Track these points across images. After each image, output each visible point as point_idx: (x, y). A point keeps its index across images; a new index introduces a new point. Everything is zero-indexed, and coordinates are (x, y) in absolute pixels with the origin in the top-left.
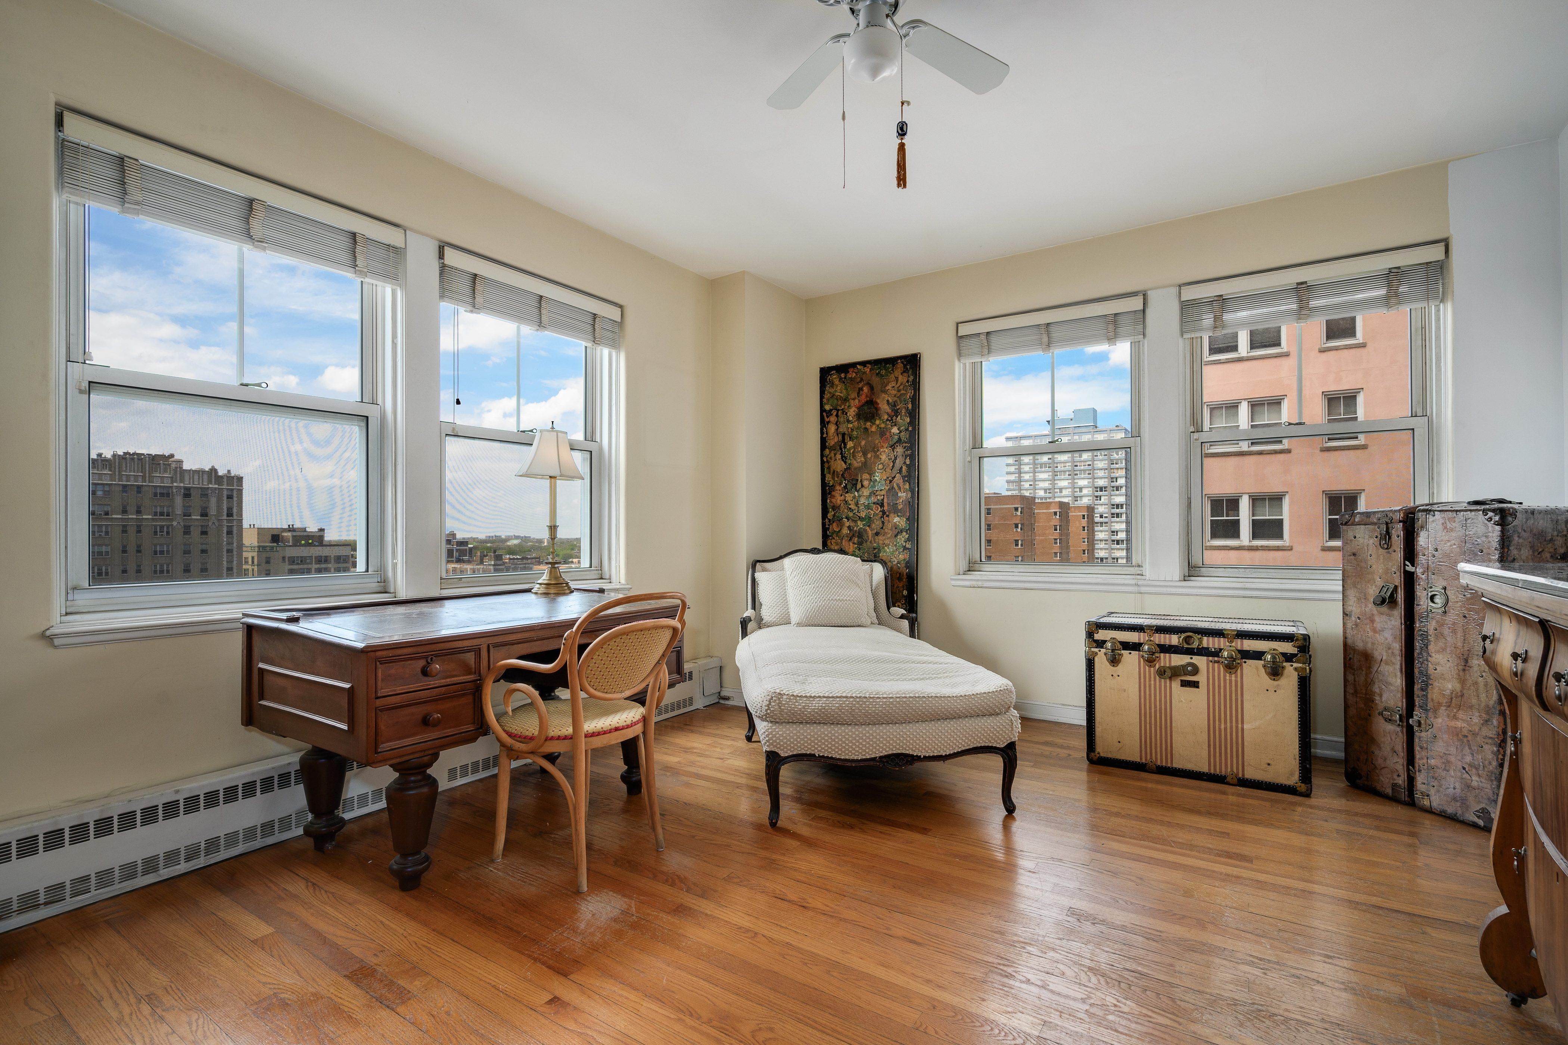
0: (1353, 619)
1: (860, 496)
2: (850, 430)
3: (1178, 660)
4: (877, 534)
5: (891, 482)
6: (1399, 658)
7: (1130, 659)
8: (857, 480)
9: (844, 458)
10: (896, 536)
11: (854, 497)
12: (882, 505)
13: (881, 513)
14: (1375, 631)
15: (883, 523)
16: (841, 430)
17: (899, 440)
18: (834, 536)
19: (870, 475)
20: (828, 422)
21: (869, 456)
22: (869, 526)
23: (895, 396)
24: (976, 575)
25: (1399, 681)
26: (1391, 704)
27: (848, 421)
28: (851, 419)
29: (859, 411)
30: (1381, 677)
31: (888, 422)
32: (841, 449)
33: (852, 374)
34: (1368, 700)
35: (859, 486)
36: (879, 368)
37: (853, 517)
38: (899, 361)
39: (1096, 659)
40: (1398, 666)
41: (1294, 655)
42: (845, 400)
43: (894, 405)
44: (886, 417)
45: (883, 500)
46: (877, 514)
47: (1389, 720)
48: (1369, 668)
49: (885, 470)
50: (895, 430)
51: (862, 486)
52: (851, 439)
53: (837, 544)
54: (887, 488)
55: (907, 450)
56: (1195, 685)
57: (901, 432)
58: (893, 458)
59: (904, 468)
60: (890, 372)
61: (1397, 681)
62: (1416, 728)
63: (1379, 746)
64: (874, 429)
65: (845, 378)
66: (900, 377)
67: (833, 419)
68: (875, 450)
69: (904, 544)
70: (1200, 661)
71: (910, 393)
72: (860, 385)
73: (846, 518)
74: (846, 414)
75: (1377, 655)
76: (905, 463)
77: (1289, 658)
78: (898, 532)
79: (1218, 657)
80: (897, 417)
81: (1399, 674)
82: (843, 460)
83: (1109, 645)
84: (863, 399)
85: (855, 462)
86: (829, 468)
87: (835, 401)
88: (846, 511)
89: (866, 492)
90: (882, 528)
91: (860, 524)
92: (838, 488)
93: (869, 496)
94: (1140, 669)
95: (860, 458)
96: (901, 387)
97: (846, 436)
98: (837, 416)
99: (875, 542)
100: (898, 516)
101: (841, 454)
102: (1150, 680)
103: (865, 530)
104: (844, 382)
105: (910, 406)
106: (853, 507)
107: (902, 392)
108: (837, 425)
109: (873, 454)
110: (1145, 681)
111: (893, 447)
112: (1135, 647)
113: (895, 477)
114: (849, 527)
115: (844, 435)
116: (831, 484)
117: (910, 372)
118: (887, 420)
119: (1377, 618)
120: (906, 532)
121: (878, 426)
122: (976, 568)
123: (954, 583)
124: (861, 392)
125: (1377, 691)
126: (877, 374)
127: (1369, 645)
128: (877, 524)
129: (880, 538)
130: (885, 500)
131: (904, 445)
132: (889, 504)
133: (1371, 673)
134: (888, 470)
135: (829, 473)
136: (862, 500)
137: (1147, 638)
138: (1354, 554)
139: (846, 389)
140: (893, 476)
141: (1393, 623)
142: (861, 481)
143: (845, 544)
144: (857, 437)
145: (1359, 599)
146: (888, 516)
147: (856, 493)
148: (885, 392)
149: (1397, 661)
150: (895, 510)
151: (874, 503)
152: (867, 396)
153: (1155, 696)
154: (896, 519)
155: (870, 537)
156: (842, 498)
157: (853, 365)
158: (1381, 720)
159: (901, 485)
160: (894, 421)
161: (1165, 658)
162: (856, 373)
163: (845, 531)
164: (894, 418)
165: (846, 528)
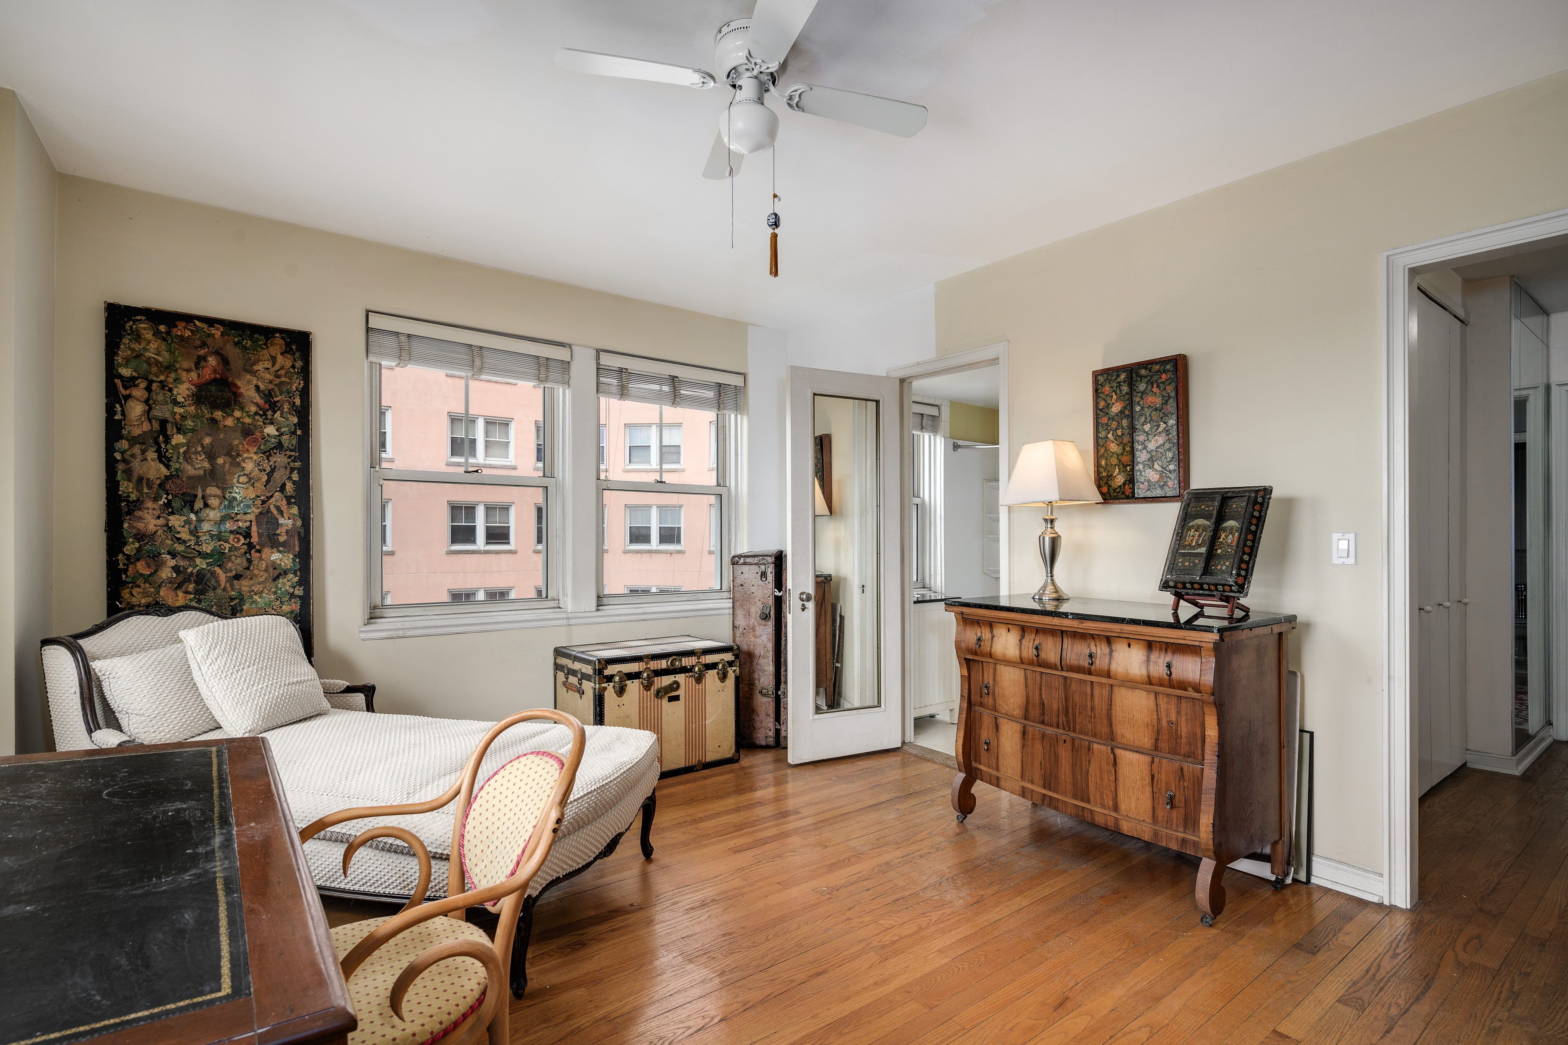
0: (741, 630)
1: (200, 521)
2: (178, 417)
3: (667, 680)
4: (238, 577)
5: (264, 502)
6: (771, 653)
7: (633, 686)
8: (196, 496)
9: (163, 459)
10: (275, 579)
11: (188, 522)
12: (247, 535)
13: (245, 547)
14: (755, 637)
15: (250, 561)
16: (157, 412)
17: (280, 446)
18: (140, 582)
19: (223, 490)
20: (128, 397)
21: (220, 461)
22: (219, 566)
23: (271, 382)
24: (381, 624)
25: (771, 668)
26: (766, 683)
27: (175, 403)
28: (180, 399)
29: (200, 391)
30: (759, 667)
31: (257, 417)
32: (157, 443)
33: (181, 330)
34: (751, 684)
35: (199, 504)
36: (241, 336)
37: (184, 551)
38: (277, 335)
39: (606, 693)
40: (771, 658)
41: (733, 662)
42: (169, 368)
43: (268, 396)
44: (253, 409)
45: (249, 528)
46: (237, 549)
47: (765, 695)
48: (751, 662)
49: (253, 485)
50: (271, 430)
51: (206, 505)
52: (179, 430)
53: (145, 594)
54: (257, 511)
55: (294, 461)
56: (677, 698)
57: (282, 434)
58: (268, 469)
59: (289, 486)
60: (260, 346)
61: (770, 668)
62: (782, 697)
63: (758, 714)
64: (229, 422)
65: (168, 333)
66: (280, 359)
67: (139, 392)
68: (234, 455)
69: (291, 590)
70: (681, 678)
71: (297, 384)
72: (202, 352)
73: (169, 553)
74: (170, 390)
75: (757, 652)
76: (290, 478)
77: (731, 664)
78: (280, 574)
79: (692, 672)
80: (275, 412)
81: (771, 663)
82: (161, 462)
83: (617, 679)
84: (208, 374)
85: (189, 467)
86: (128, 472)
87: (145, 365)
88: (169, 542)
89: (214, 515)
90: (248, 568)
91: (201, 563)
92: (149, 504)
93: (223, 519)
94: (640, 694)
95: (201, 463)
96: (282, 372)
97: (169, 426)
98: (148, 389)
99: (233, 589)
100: (279, 551)
101: (158, 451)
102: (647, 703)
103: (213, 573)
104: (165, 340)
105: (298, 401)
106: (184, 536)
107: (283, 379)
108: (150, 406)
109: (228, 459)
110: (643, 704)
111: (268, 454)
112: (636, 676)
113: (272, 496)
114: (176, 569)
115: (163, 423)
116: (133, 497)
117: (297, 355)
118: (256, 413)
119: (757, 628)
120: (295, 574)
121: (238, 419)
122: (378, 615)
123: (363, 636)
124: (203, 363)
125: (757, 677)
126: (236, 344)
127: (752, 647)
128: (237, 563)
129: (244, 585)
130: (254, 529)
131: (289, 453)
132: (260, 535)
133: (752, 665)
134: (259, 485)
135: (129, 480)
136: (206, 527)
137: (645, 667)
138: (742, 585)
139: (169, 351)
140: (269, 495)
141: (768, 630)
142: (203, 497)
143: (167, 595)
144: (193, 430)
145: (745, 616)
146: (259, 551)
147: (193, 516)
148: (254, 373)
149: (771, 655)
150: (273, 542)
151: (231, 532)
152: (215, 371)
153: (651, 715)
154: (276, 556)
155: (223, 583)
156: (161, 521)
157: (188, 318)
158: (760, 696)
159: (284, 508)
160: (269, 417)
161: (658, 679)
162: (191, 331)
163: (166, 573)
164: (270, 413)
165: (170, 570)
